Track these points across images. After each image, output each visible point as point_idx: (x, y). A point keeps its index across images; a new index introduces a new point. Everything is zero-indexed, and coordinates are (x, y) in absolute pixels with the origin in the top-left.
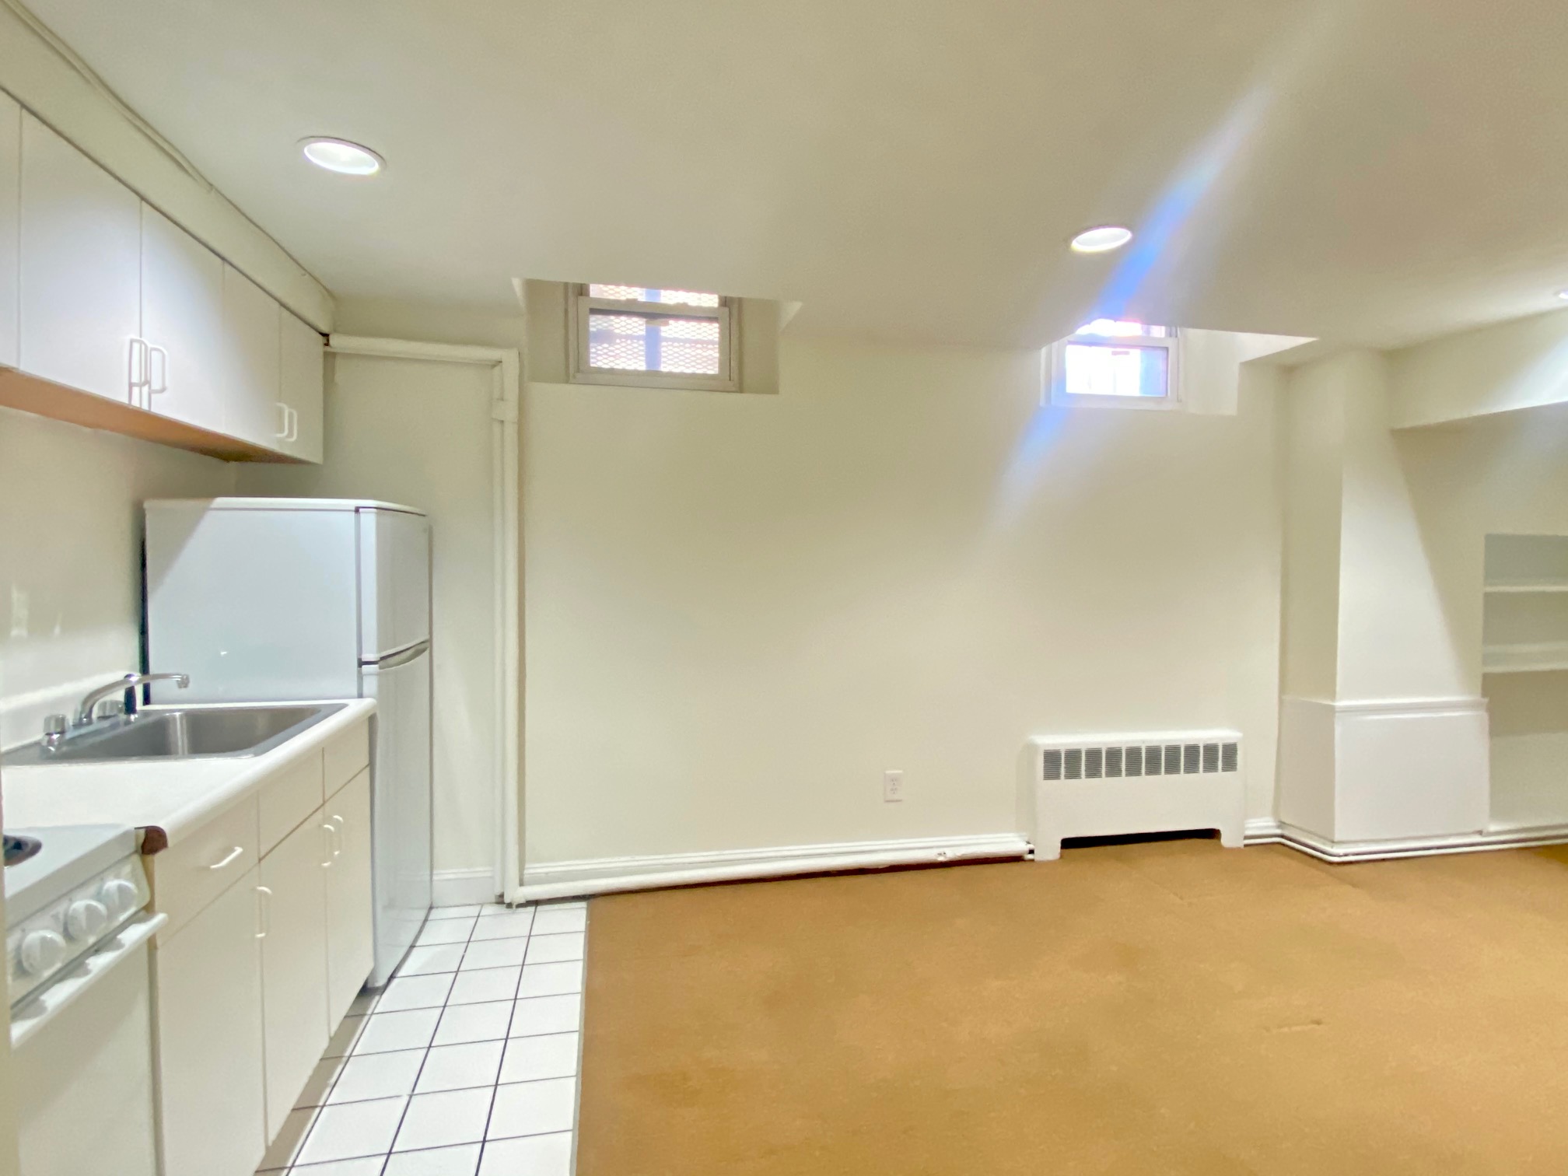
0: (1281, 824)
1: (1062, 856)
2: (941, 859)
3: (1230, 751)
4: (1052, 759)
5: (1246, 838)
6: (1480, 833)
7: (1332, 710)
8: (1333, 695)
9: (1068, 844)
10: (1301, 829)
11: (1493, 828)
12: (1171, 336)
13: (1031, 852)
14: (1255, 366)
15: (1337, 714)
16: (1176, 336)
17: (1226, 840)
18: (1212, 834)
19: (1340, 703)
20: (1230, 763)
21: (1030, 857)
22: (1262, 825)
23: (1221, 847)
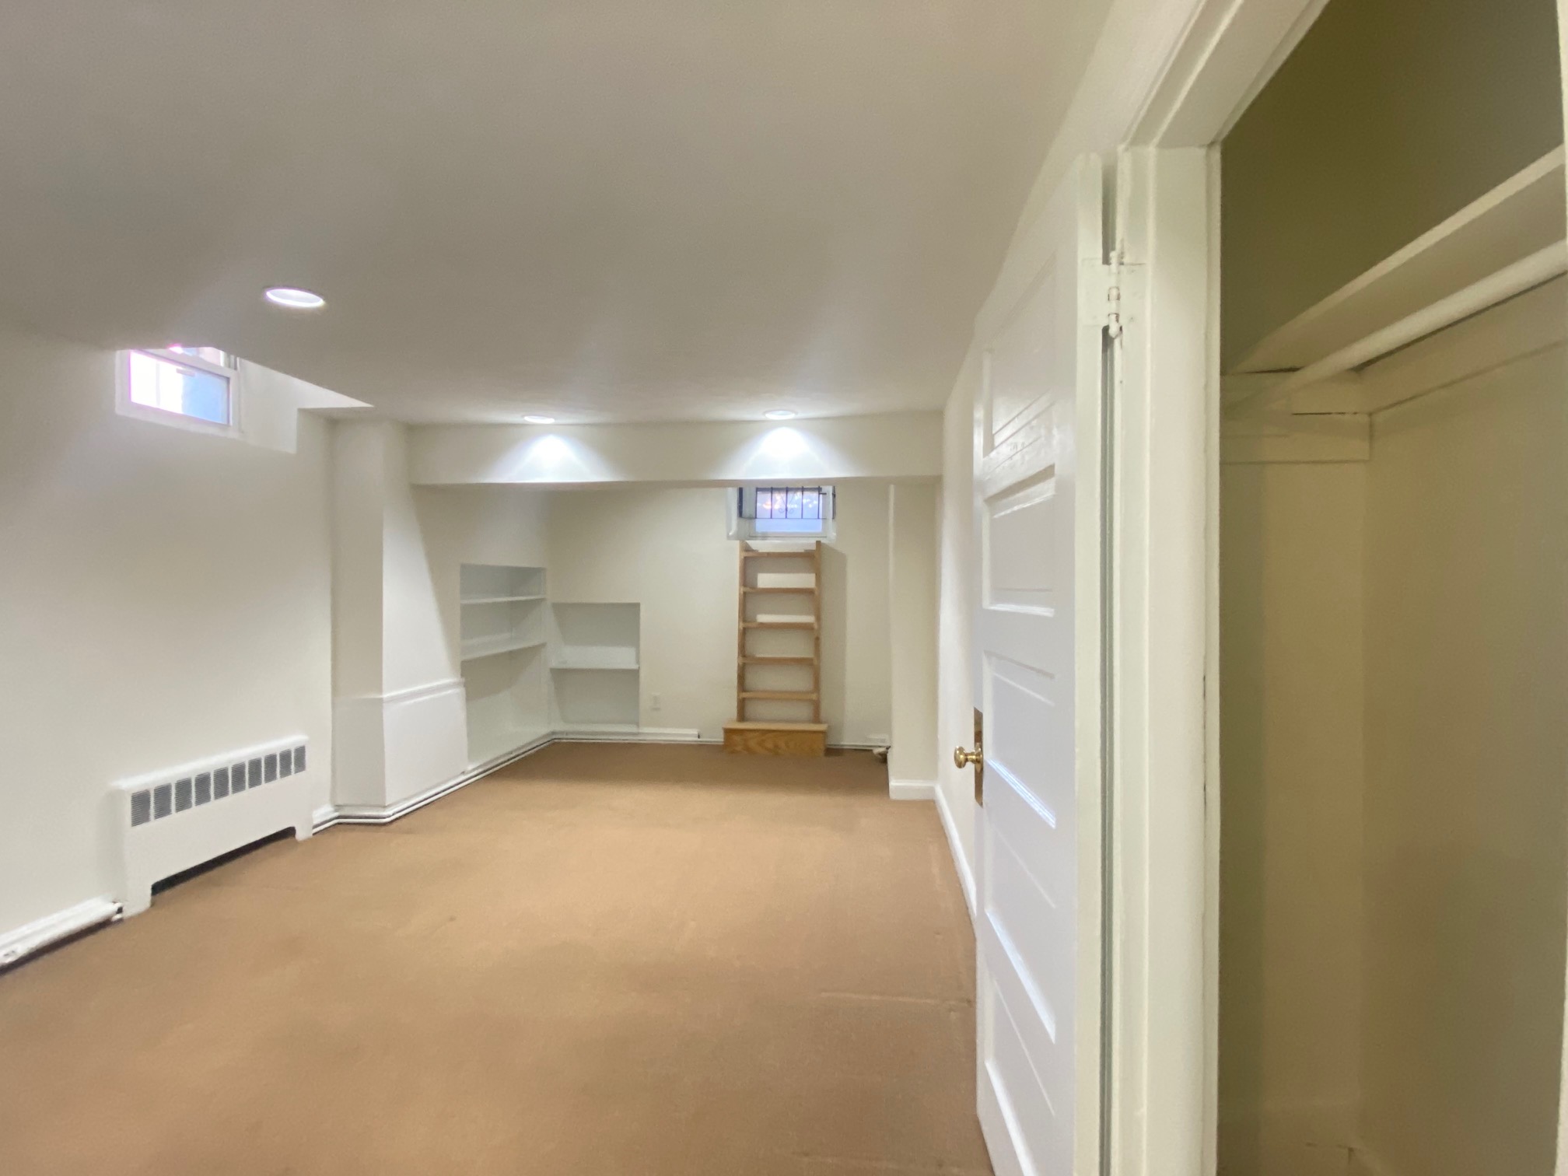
0: (338, 807)
1: (153, 904)
2: (9, 960)
3: (301, 752)
4: (140, 801)
5: (316, 826)
6: (463, 773)
7: (381, 700)
8: (380, 691)
9: (158, 888)
10: (351, 806)
11: (470, 767)
12: (229, 367)
13: (120, 910)
15: (384, 705)
16: (236, 369)
17: (301, 835)
18: (289, 833)
19: (385, 695)
20: (301, 765)
21: (118, 916)
22: (324, 813)
23: (297, 843)
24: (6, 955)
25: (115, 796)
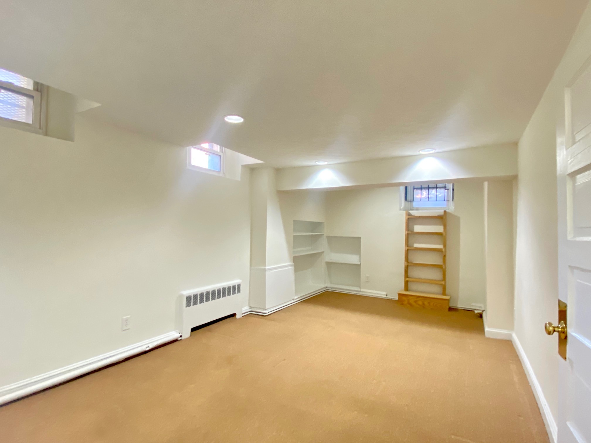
0: (251, 307)
1: (191, 336)
2: (147, 349)
3: (239, 286)
4: (188, 299)
5: (243, 314)
6: (293, 299)
7: (265, 269)
8: (265, 266)
9: (193, 330)
10: (256, 308)
11: (296, 297)
12: (221, 152)
13: (181, 336)
14: (244, 166)
15: (266, 271)
16: (223, 152)
17: (238, 316)
18: (234, 315)
19: (267, 268)
20: (239, 291)
21: (180, 338)
22: (246, 309)
23: (237, 319)
24: (147, 347)
25: (181, 296)
